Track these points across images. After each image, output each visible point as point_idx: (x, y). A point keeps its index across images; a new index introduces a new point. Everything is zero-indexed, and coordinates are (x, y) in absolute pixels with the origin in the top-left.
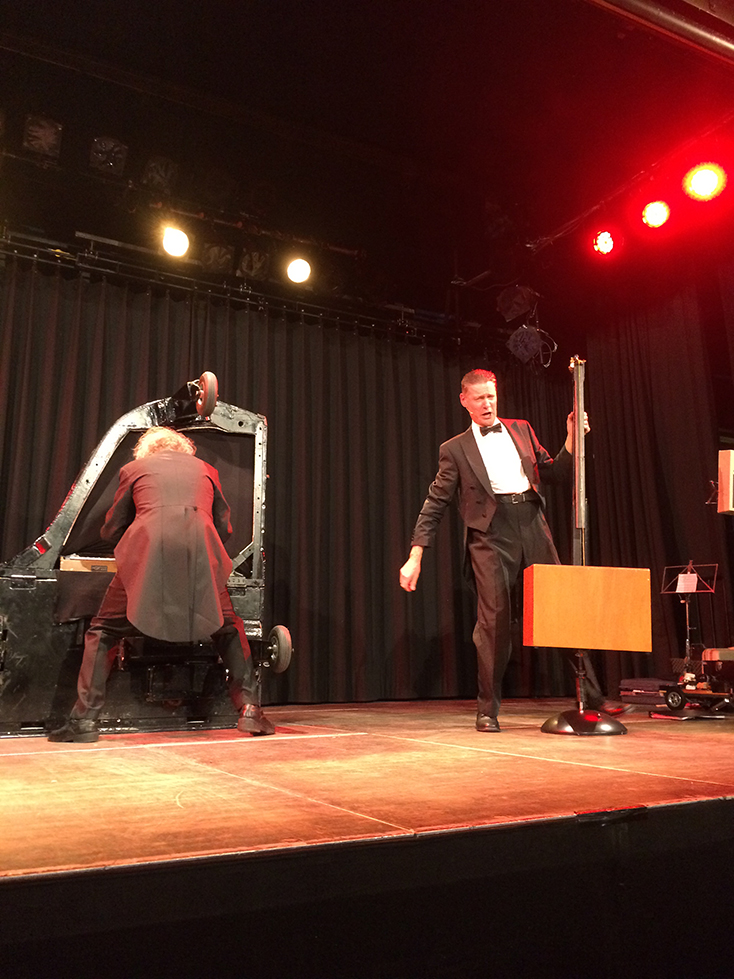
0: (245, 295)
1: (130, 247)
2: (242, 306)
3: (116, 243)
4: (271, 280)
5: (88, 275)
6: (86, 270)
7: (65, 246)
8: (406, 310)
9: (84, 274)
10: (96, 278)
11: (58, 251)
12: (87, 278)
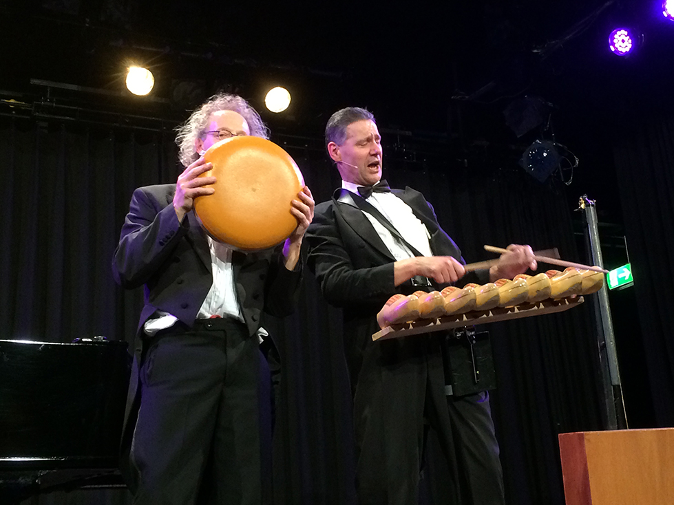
1: (91, 90)
3: (73, 87)
5: (46, 125)
6: (44, 120)
7: (19, 95)
8: (403, 133)
9: (41, 124)
10: (54, 126)
11: (12, 101)
12: (44, 128)
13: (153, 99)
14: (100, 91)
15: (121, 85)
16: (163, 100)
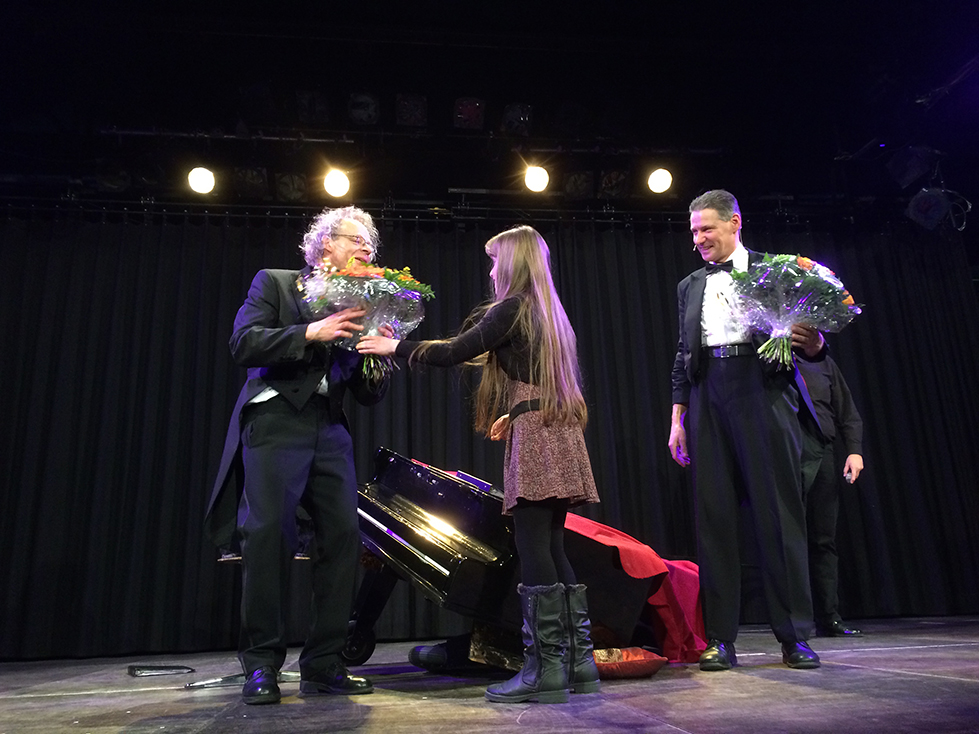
0: (611, 215)
1: (496, 192)
2: (608, 226)
3: (483, 191)
4: (633, 196)
5: (463, 225)
6: (461, 221)
7: (442, 203)
8: (783, 198)
9: (460, 225)
10: (471, 226)
11: (436, 209)
12: (462, 228)
13: (550, 194)
14: (505, 192)
15: (520, 185)
16: (559, 194)
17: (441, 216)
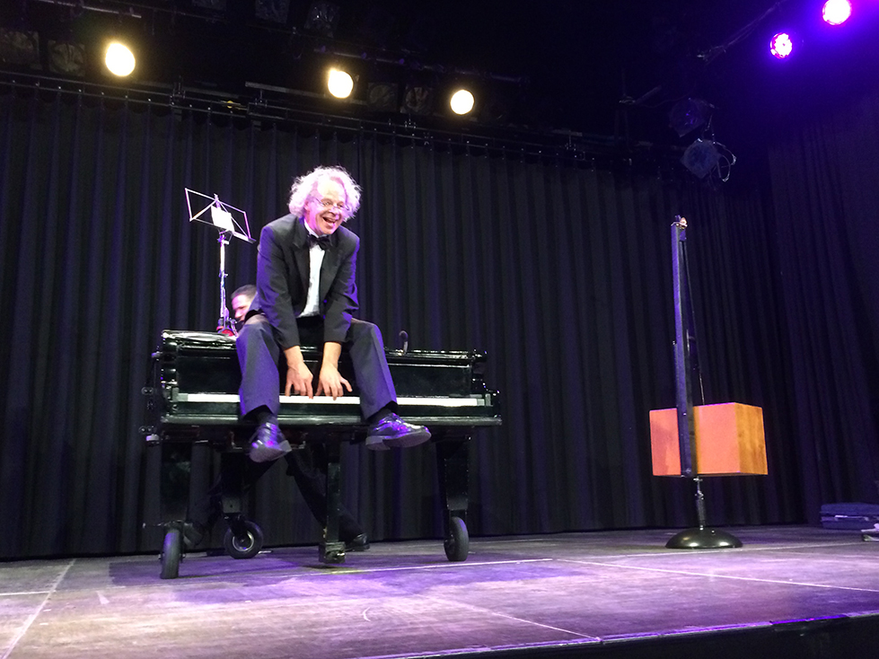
0: (411, 131)
1: (297, 92)
2: (409, 142)
3: (283, 90)
4: (435, 114)
5: (259, 123)
6: (257, 119)
7: (236, 97)
8: (573, 134)
9: (255, 123)
10: (267, 125)
11: (230, 102)
12: (258, 127)
13: (352, 101)
15: (323, 88)
16: (361, 103)
17: (236, 111)
